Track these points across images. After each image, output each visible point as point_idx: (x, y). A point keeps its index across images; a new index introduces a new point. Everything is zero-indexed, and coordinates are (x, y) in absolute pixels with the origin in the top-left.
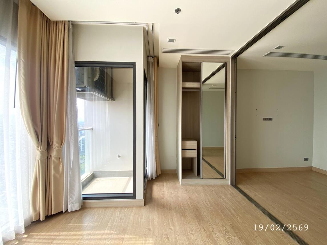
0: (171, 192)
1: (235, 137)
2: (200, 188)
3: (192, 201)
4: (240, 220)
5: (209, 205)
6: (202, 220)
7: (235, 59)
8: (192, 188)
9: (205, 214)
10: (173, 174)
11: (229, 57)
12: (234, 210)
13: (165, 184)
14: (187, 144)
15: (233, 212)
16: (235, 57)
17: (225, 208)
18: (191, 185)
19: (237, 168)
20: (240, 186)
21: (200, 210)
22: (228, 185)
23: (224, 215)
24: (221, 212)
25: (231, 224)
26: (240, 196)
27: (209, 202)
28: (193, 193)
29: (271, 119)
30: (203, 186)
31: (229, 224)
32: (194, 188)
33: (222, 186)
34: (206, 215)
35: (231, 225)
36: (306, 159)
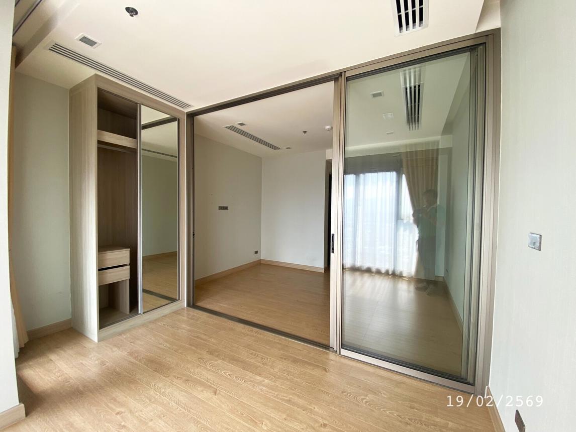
0: (82, 363)
1: (192, 235)
2: (140, 331)
3: (137, 355)
4: (215, 341)
5: (168, 345)
6: (169, 369)
7: (192, 118)
8: (125, 337)
9: (168, 359)
10: (62, 331)
11: (183, 111)
12: (205, 335)
13: (53, 357)
14: (108, 257)
15: (204, 337)
16: (192, 116)
17: (193, 337)
18: (120, 334)
19: (195, 279)
20: (200, 304)
21: (157, 359)
22: (183, 309)
23: (194, 346)
24: (191, 345)
25: (207, 350)
26: (204, 315)
27: (166, 342)
28: (131, 343)
29: (226, 208)
30: (143, 325)
31: (205, 352)
32: (128, 335)
33: (176, 313)
34: (171, 360)
35: (207, 352)
36: (256, 252)
